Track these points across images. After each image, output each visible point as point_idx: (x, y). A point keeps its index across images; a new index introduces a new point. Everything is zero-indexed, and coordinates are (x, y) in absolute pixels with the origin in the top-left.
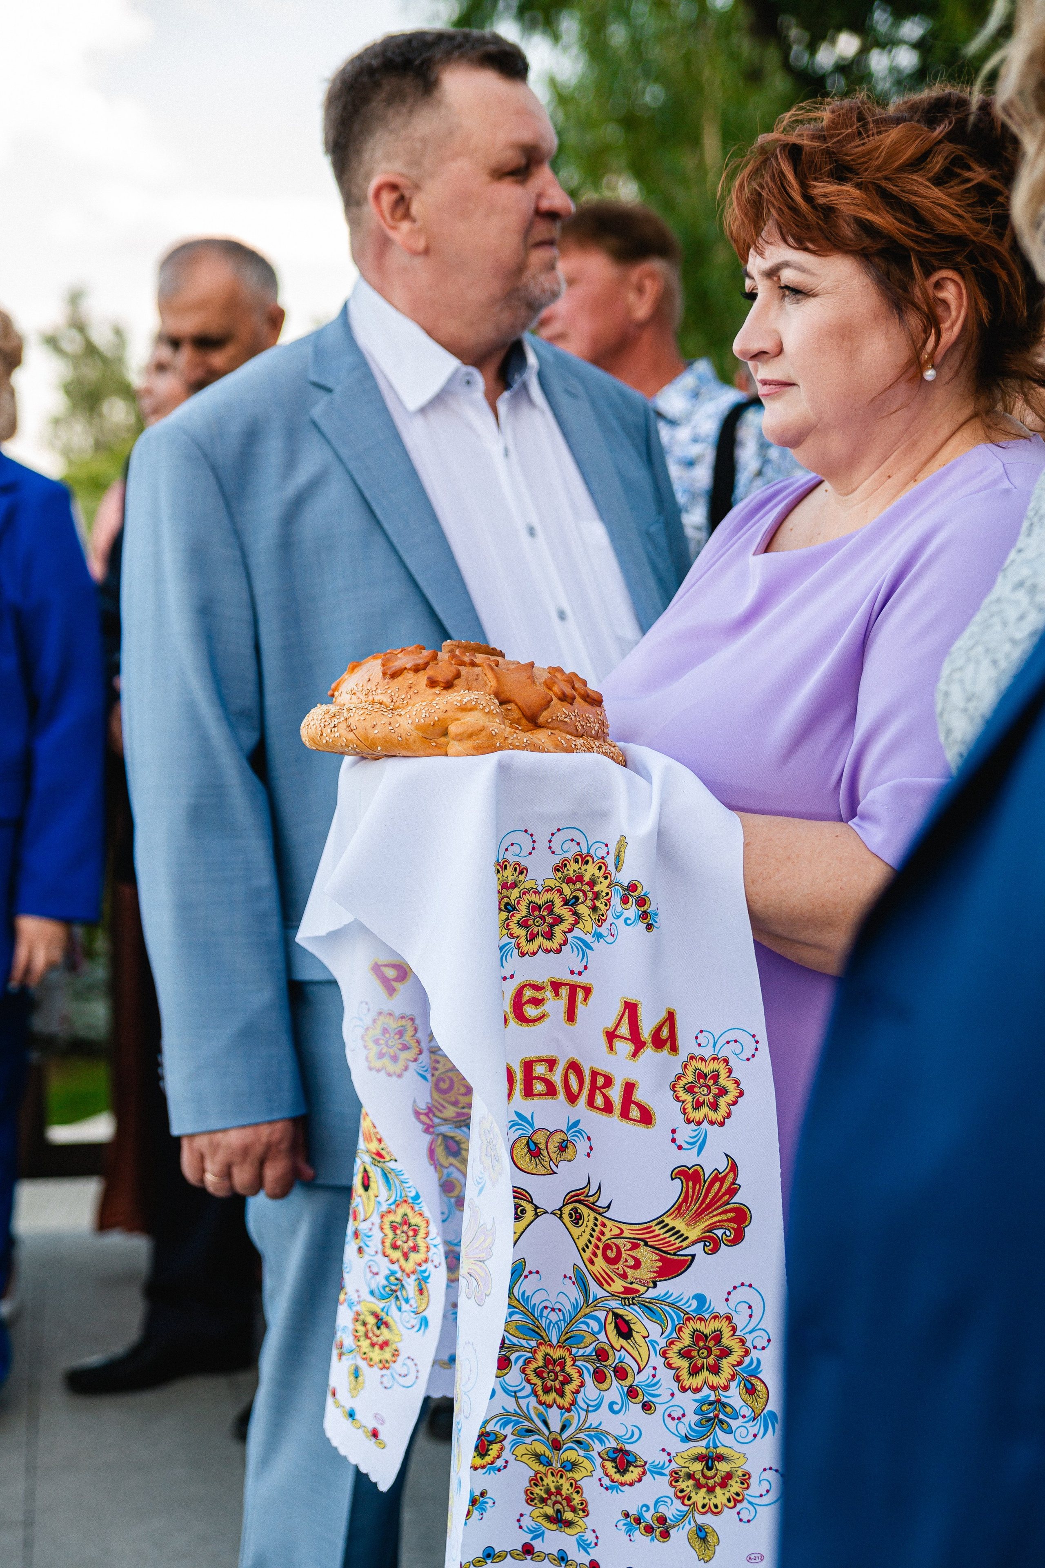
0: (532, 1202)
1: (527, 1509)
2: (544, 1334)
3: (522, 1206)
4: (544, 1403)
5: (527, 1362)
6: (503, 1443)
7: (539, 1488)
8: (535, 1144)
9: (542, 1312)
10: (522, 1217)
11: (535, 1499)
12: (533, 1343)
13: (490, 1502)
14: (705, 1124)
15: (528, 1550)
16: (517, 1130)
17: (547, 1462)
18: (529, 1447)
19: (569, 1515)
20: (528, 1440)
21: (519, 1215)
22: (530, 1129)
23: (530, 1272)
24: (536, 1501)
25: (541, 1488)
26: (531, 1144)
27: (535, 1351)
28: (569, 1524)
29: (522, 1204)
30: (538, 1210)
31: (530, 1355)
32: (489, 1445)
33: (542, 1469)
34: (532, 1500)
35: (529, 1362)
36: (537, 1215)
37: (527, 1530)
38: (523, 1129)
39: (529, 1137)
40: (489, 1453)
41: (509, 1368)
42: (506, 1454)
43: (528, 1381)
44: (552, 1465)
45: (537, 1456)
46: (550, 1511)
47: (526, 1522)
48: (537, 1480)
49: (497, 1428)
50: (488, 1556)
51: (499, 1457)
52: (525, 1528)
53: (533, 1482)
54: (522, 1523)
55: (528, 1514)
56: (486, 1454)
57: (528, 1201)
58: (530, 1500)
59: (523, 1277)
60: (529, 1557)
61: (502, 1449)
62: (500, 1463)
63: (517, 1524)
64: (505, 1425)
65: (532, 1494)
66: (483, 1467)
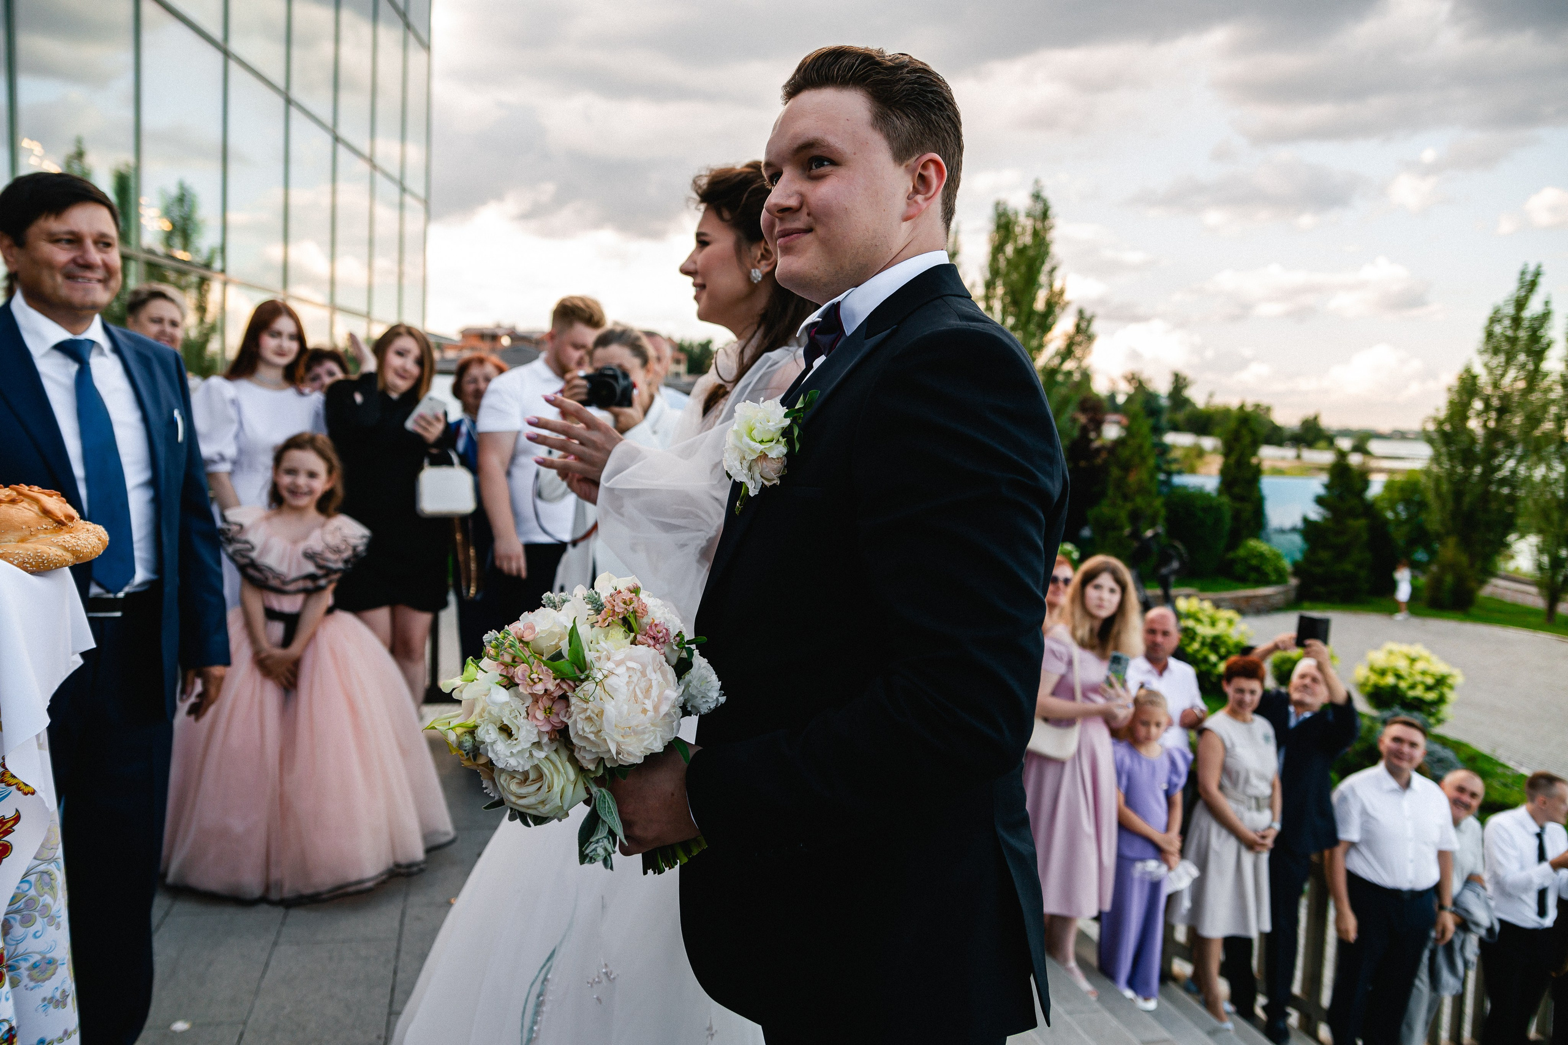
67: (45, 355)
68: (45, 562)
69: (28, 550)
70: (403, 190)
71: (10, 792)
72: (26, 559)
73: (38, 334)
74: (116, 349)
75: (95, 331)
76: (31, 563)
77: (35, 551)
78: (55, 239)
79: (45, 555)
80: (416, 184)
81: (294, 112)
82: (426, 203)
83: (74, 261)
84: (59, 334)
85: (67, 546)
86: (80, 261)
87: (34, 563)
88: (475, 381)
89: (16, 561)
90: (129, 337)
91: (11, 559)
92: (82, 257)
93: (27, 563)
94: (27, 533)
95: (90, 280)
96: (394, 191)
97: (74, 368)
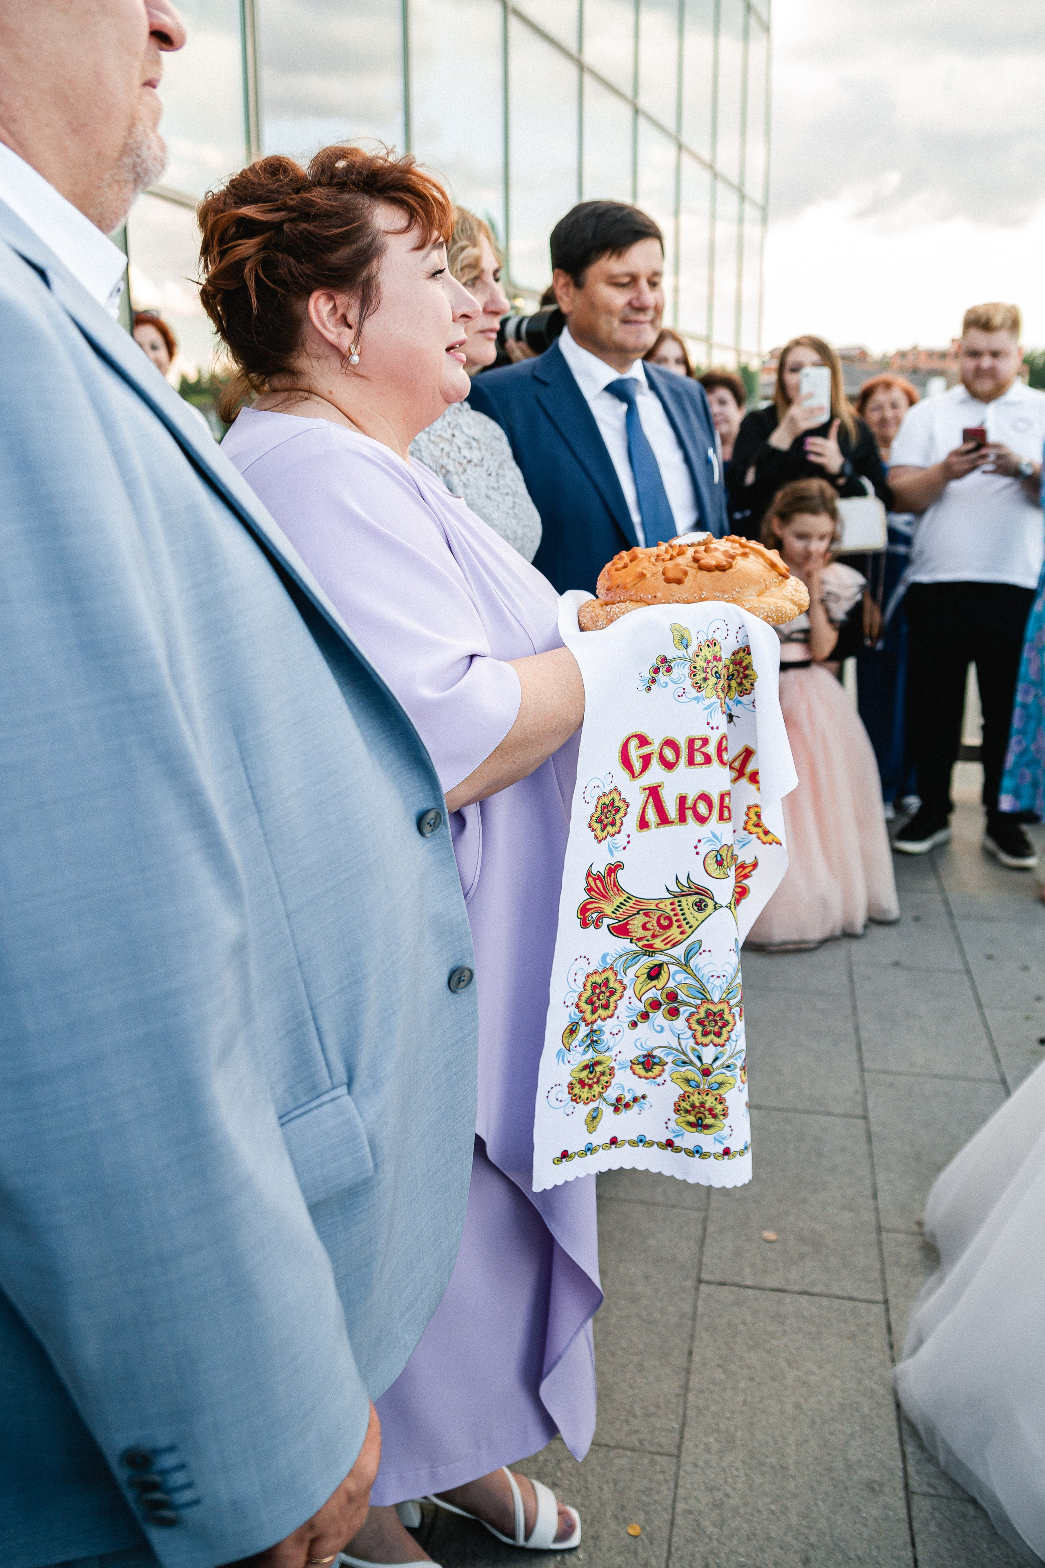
0: (713, 900)
1: (674, 1116)
2: (708, 996)
3: (705, 901)
4: (701, 1044)
5: (692, 1014)
6: (664, 1067)
7: (685, 1102)
8: (721, 856)
9: (709, 979)
10: (704, 910)
11: (681, 1110)
12: (699, 1002)
13: (649, 1105)
14: (754, 836)
15: (669, 1143)
16: (711, 844)
17: (696, 1085)
18: (682, 1074)
19: (709, 1121)
20: (683, 1069)
21: (702, 908)
22: (718, 843)
23: (704, 951)
24: (681, 1112)
25: (688, 1103)
26: (719, 857)
27: (699, 1007)
28: (707, 1127)
29: (706, 900)
30: (717, 906)
31: (694, 1010)
32: (653, 1065)
33: (690, 1090)
34: (678, 1110)
35: (693, 1015)
36: (715, 909)
37: (671, 1131)
38: (713, 844)
39: (718, 851)
40: (653, 1070)
41: (676, 1017)
42: (665, 1076)
43: (690, 1028)
44: (699, 1087)
45: (688, 1081)
46: (692, 1119)
47: (672, 1125)
48: (684, 1097)
49: (662, 1056)
50: (641, 1141)
51: (660, 1075)
52: (670, 1129)
53: (682, 1098)
54: (668, 1125)
55: (674, 1119)
56: (650, 1070)
57: (711, 898)
58: (677, 1110)
59: (698, 953)
60: (669, 1149)
61: (663, 1070)
62: (660, 1080)
63: (665, 1125)
64: (668, 1054)
65: (679, 1106)
66: (647, 1078)
67: (597, 397)
68: (784, 616)
69: (770, 604)
70: (743, 197)
71: (749, 842)
72: (770, 614)
73: (590, 376)
74: (653, 386)
75: (636, 370)
76: (773, 618)
77: (775, 605)
78: (614, 282)
79: (784, 610)
80: (754, 190)
81: (642, 123)
82: (764, 210)
83: (630, 304)
84: (608, 374)
85: (795, 600)
86: (636, 304)
87: (775, 617)
88: (880, 408)
89: (762, 616)
90: (661, 373)
91: (758, 613)
92: (638, 298)
93: (770, 617)
94: (764, 587)
95: (640, 323)
96: (734, 198)
97: (624, 407)
